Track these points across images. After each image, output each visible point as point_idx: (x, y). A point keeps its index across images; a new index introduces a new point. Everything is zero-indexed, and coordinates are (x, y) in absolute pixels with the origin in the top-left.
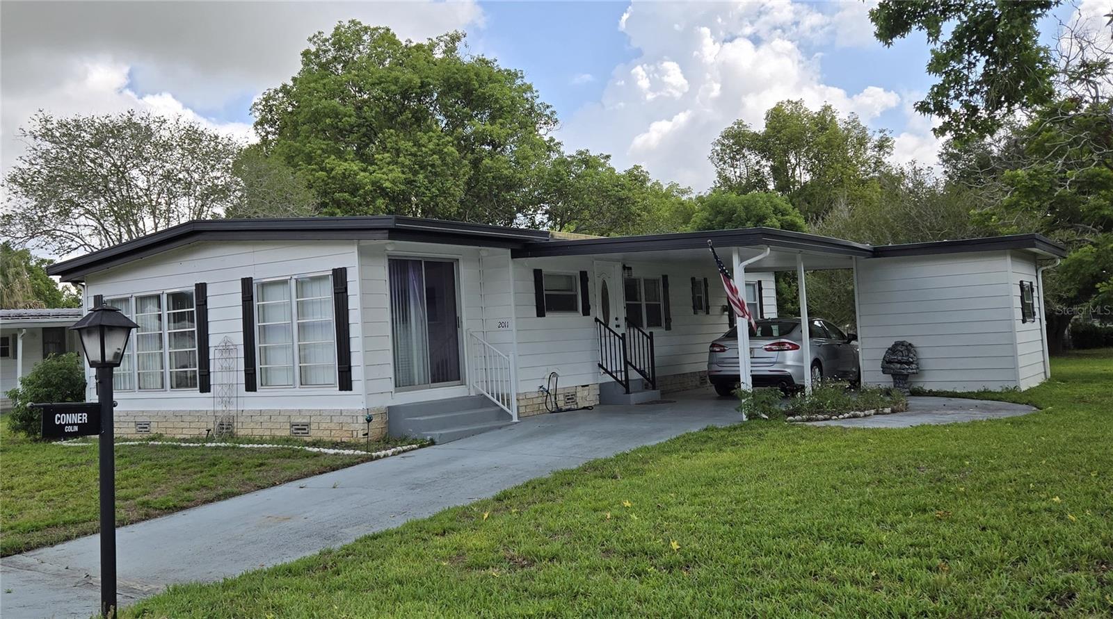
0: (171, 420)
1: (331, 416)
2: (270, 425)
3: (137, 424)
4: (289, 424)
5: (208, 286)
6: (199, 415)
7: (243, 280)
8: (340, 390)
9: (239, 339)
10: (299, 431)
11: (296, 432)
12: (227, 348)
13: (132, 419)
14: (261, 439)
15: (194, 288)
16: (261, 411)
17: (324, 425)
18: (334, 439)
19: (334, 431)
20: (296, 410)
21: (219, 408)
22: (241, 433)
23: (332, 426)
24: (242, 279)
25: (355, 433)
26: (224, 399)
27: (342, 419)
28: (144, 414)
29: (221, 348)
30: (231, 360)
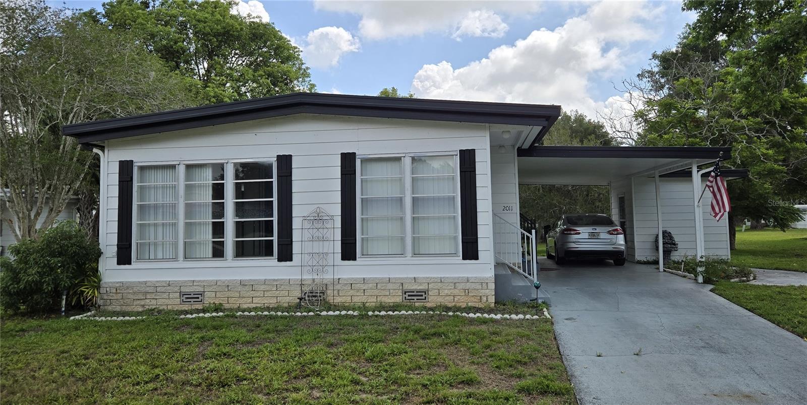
0: (236, 289)
1: (455, 283)
2: (376, 292)
3: (182, 294)
4: (401, 291)
5: (293, 158)
6: (277, 285)
7: (344, 156)
8: (463, 259)
9: (337, 210)
10: (413, 298)
11: (410, 298)
12: (318, 218)
13: (176, 289)
14: (364, 305)
15: (275, 159)
16: (364, 279)
17: (446, 291)
18: (458, 305)
19: (459, 297)
20: (410, 278)
21: (307, 277)
22: (338, 300)
23: (456, 292)
24: (342, 154)
25: (484, 299)
26: (315, 268)
27: (468, 286)
28: (195, 284)
29: (312, 218)
30: (326, 230)
